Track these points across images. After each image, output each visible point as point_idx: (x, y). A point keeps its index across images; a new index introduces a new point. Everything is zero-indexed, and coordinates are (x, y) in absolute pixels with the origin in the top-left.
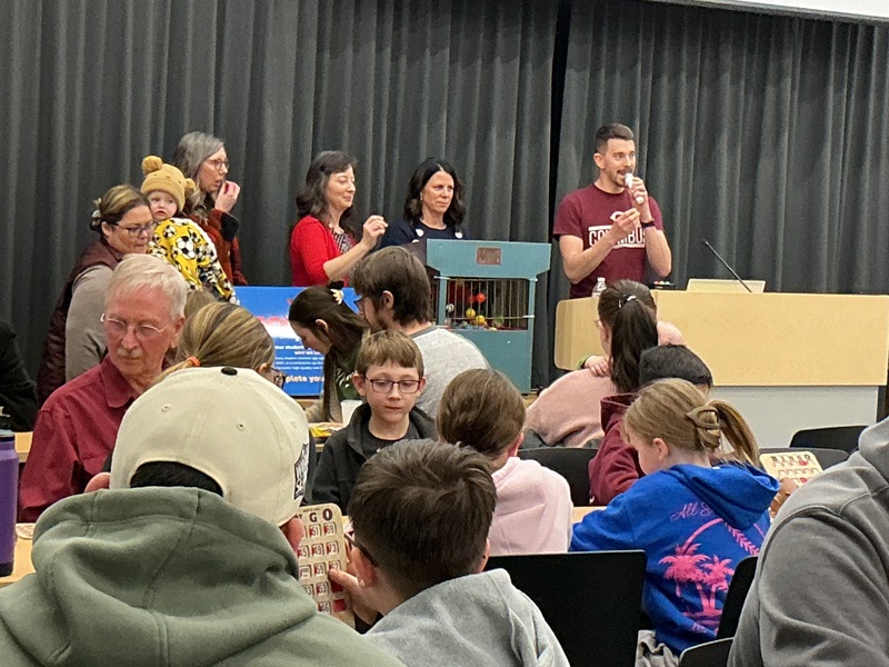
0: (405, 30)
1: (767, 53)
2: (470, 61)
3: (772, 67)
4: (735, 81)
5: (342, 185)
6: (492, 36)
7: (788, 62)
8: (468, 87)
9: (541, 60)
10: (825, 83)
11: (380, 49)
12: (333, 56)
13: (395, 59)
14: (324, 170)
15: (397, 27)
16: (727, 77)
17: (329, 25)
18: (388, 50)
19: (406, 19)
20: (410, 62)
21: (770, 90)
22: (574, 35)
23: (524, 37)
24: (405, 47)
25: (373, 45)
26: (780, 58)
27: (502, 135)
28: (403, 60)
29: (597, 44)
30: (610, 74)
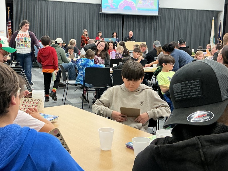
1: (146, 19)
2: (113, 21)
3: (146, 20)
5: (100, 34)
8: (113, 24)
11: (104, 21)
14: (99, 33)
15: (106, 18)
16: (141, 22)
17: (100, 18)
21: (146, 23)
23: (119, 19)
24: (107, 20)
25: (104, 20)
29: (127, 19)
30: (128, 22)
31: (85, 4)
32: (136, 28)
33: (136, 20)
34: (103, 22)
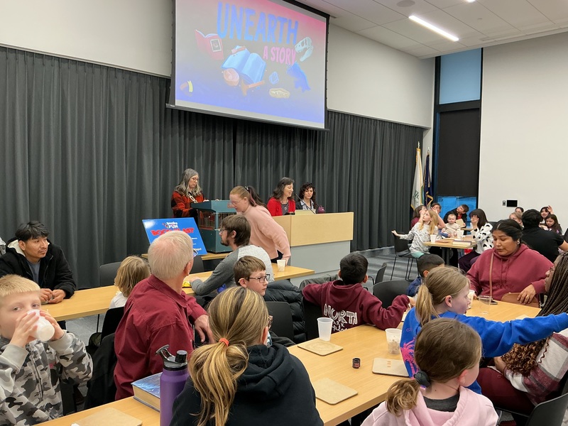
0: (188, 130)
2: (208, 140)
3: (292, 142)
4: (283, 146)
6: (214, 133)
7: (296, 141)
9: (229, 140)
10: (306, 148)
11: (180, 136)
12: (164, 138)
13: (185, 138)
15: (185, 129)
17: (163, 129)
18: (183, 136)
19: (188, 126)
20: (190, 139)
21: (292, 149)
22: (238, 133)
23: (224, 133)
24: (188, 135)
26: (294, 140)
27: (219, 162)
28: (187, 139)
29: (244, 136)
30: (249, 144)
31: (109, 69)
32: (269, 164)
33: (267, 138)
34: (176, 139)
